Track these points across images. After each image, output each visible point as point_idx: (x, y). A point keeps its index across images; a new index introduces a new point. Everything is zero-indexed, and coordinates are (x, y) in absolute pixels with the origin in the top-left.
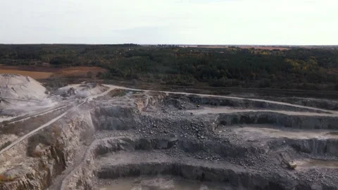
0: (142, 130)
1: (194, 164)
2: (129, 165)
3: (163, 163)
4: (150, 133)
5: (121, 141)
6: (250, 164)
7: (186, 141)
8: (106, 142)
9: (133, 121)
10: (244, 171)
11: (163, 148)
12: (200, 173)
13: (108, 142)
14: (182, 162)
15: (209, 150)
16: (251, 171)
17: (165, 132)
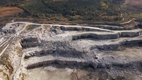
0: (42, 46)
1: (63, 60)
2: (39, 63)
3: (52, 60)
4: (46, 48)
5: (34, 52)
6: (83, 58)
7: (59, 50)
8: (28, 54)
9: (38, 43)
10: (81, 61)
11: (51, 53)
12: (65, 63)
13: (29, 54)
14: (59, 59)
15: (68, 53)
16: (83, 61)
17: (51, 47)
